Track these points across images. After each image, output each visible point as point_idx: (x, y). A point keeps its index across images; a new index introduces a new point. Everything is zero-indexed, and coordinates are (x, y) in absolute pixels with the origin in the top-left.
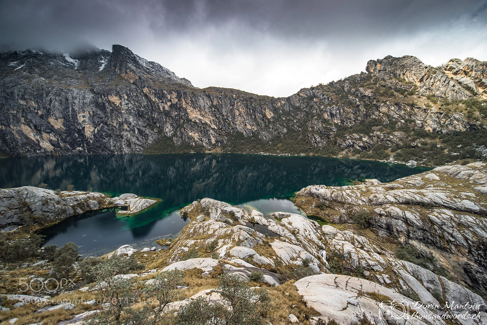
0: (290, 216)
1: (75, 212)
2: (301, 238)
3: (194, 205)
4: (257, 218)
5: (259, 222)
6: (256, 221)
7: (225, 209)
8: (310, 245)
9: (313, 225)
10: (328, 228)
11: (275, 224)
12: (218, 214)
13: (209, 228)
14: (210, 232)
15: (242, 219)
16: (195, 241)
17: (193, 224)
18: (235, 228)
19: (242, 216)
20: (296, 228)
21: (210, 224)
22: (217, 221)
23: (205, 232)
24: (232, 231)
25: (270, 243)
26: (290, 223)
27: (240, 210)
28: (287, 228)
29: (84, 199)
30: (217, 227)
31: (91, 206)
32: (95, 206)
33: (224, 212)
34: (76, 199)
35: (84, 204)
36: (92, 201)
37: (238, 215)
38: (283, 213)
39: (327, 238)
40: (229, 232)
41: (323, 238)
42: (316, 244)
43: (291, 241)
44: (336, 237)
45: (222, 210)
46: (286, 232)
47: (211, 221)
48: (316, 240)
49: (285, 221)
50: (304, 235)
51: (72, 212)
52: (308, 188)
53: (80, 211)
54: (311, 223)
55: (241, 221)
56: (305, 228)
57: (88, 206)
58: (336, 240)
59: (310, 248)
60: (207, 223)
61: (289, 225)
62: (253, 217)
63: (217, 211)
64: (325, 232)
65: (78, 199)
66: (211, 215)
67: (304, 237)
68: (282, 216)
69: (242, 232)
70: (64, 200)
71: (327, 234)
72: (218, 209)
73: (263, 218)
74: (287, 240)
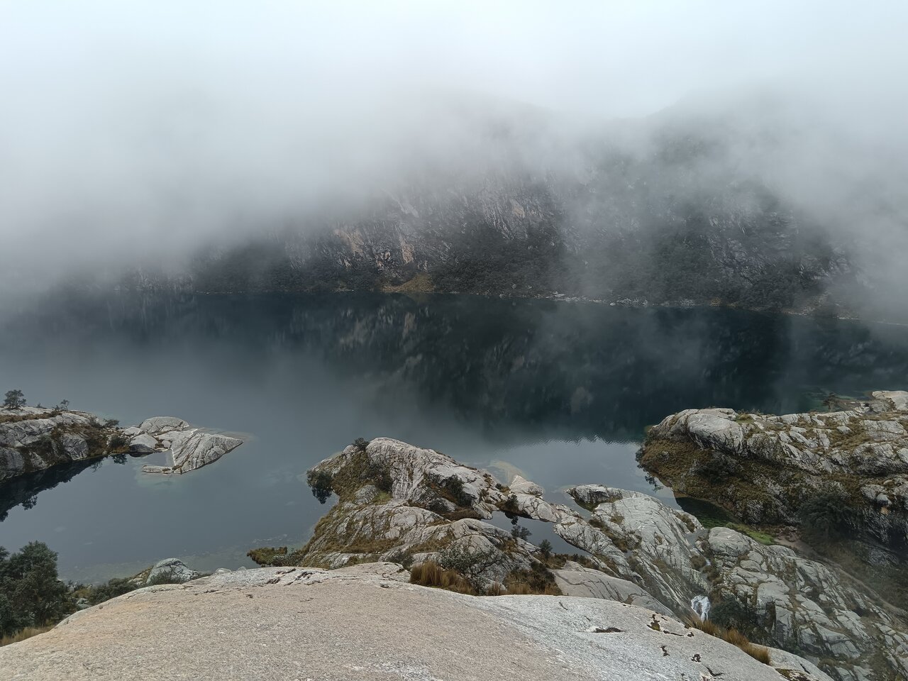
0: (619, 497)
1: (28, 465)
2: (645, 562)
3: (349, 456)
4: (524, 500)
5: (528, 511)
6: (520, 508)
7: (434, 471)
8: (668, 581)
9: (684, 525)
10: (724, 537)
11: (573, 519)
12: (415, 486)
13: (388, 523)
14: (390, 535)
15: (481, 500)
16: (352, 555)
17: (348, 510)
18: (459, 526)
19: (484, 493)
20: (632, 533)
21: (390, 514)
22: (411, 503)
23: (378, 533)
24: (450, 534)
25: (551, 571)
26: (617, 519)
27: (478, 476)
28: (607, 530)
29: (49, 430)
30: (410, 521)
31: (69, 450)
32: (79, 450)
33: (431, 481)
34: (29, 430)
35: (50, 443)
36: (71, 437)
37: (471, 489)
38: (602, 489)
39: (719, 563)
40: (442, 535)
41: (709, 563)
42: (684, 578)
43: (612, 569)
44: (743, 562)
45: (425, 474)
46: (603, 541)
47: (393, 504)
48: (686, 569)
49: (604, 510)
50: (654, 554)
51: (20, 463)
52: (683, 415)
53: (40, 462)
54: (679, 521)
55: (479, 507)
56: (659, 533)
57: (62, 450)
58: (740, 571)
59: (667, 588)
60: (383, 509)
61: (613, 524)
62: (514, 497)
63: (411, 475)
64: (714, 547)
65: (35, 429)
66: (397, 487)
67: (653, 557)
68: (594, 500)
69: (476, 535)
71: (719, 553)
72: (416, 470)
73: (540, 501)
74: (603, 564)
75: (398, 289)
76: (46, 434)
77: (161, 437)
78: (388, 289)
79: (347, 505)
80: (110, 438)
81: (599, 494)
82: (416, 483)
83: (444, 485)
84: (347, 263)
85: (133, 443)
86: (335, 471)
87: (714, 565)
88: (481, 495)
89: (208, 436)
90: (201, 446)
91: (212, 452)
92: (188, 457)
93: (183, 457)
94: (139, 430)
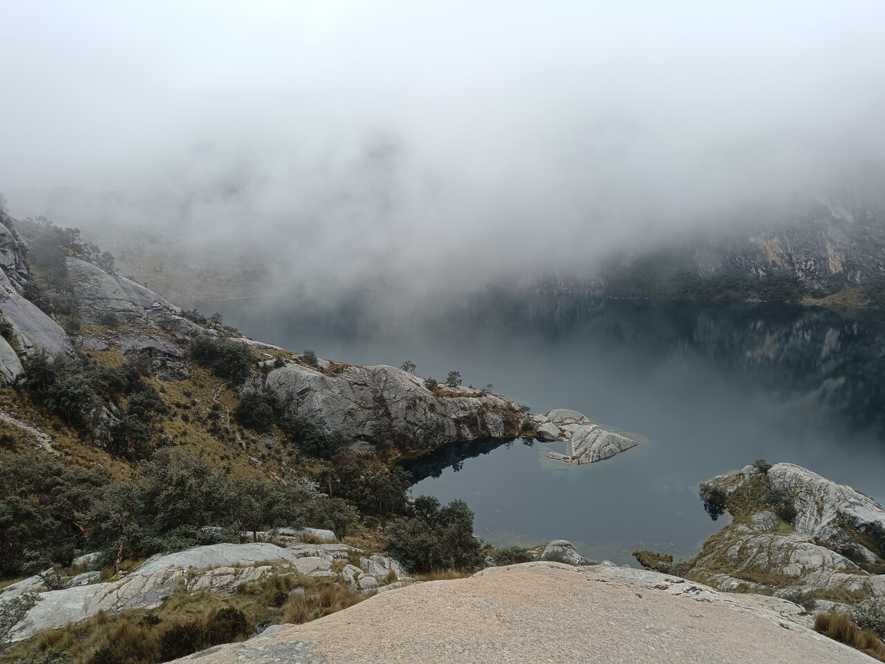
1: (459, 435)
3: (747, 477)
7: (850, 511)
12: (824, 523)
13: (787, 558)
14: (790, 570)
16: (742, 581)
17: (742, 533)
21: (791, 548)
22: (817, 541)
23: (775, 565)
24: (867, 589)
29: (476, 408)
30: (816, 561)
31: (490, 427)
32: (497, 428)
33: (846, 523)
34: (462, 406)
35: (476, 419)
36: (492, 416)
40: (856, 587)
45: (838, 512)
47: (795, 538)
51: (452, 432)
53: (468, 434)
57: (484, 426)
60: (782, 540)
63: (820, 511)
65: (467, 405)
66: (801, 520)
70: (442, 404)
72: (827, 506)
75: (820, 302)
76: (474, 411)
77: (564, 427)
78: (808, 301)
79: (741, 527)
80: (522, 422)
82: (825, 520)
83: (863, 529)
84: (761, 273)
85: (540, 429)
86: (731, 490)
89: (605, 433)
90: (598, 442)
91: (607, 449)
92: (586, 450)
93: (581, 450)
94: (546, 419)
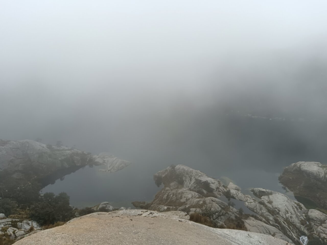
0: (271, 194)
1: (62, 166)
2: (281, 220)
3: (168, 171)
4: (233, 192)
5: (235, 196)
6: (231, 195)
7: (199, 178)
8: (290, 229)
9: (298, 207)
10: (315, 213)
11: (252, 201)
12: (192, 183)
13: (181, 196)
14: (183, 200)
15: (216, 190)
16: (168, 207)
17: (167, 190)
18: (208, 199)
19: (218, 188)
20: (276, 208)
21: (183, 193)
22: (190, 190)
23: (178, 199)
24: (204, 203)
25: (243, 220)
26: (270, 202)
27: (216, 182)
28: (266, 206)
29: (69, 155)
30: (190, 196)
31: (75, 162)
32: (78, 162)
33: (198, 182)
34: (63, 154)
35: (69, 159)
36: (76, 157)
37: (213, 186)
38: (264, 190)
39: (313, 224)
40: (201, 202)
41: (308, 223)
42: (297, 228)
43: (268, 222)
44: (323, 224)
45: (196, 179)
46: (264, 211)
47: (184, 189)
48: (298, 225)
49: (265, 199)
50: (285, 217)
52: (299, 163)
53: (66, 165)
54: (296, 205)
55: (216, 193)
56: (287, 210)
57: (73, 161)
58: (322, 228)
59: (290, 231)
60: (180, 191)
61: (268, 204)
62: (229, 190)
63: (191, 180)
64: (311, 217)
65: (65, 154)
66: (185, 183)
67: (284, 218)
68: (262, 194)
69: (214, 204)
70: (55, 154)
71: (313, 219)
72: (193, 178)
73: (239, 193)
74: (264, 219)
77: (105, 159)
79: (167, 188)
80: (88, 159)
81: (263, 192)
82: (192, 182)
83: (203, 184)
85: (96, 161)
86: (163, 176)
87: (310, 224)
88: (216, 189)
89: (120, 160)
90: (118, 164)
91: (121, 166)
92: (113, 167)
93: (111, 167)
94: (98, 157)
